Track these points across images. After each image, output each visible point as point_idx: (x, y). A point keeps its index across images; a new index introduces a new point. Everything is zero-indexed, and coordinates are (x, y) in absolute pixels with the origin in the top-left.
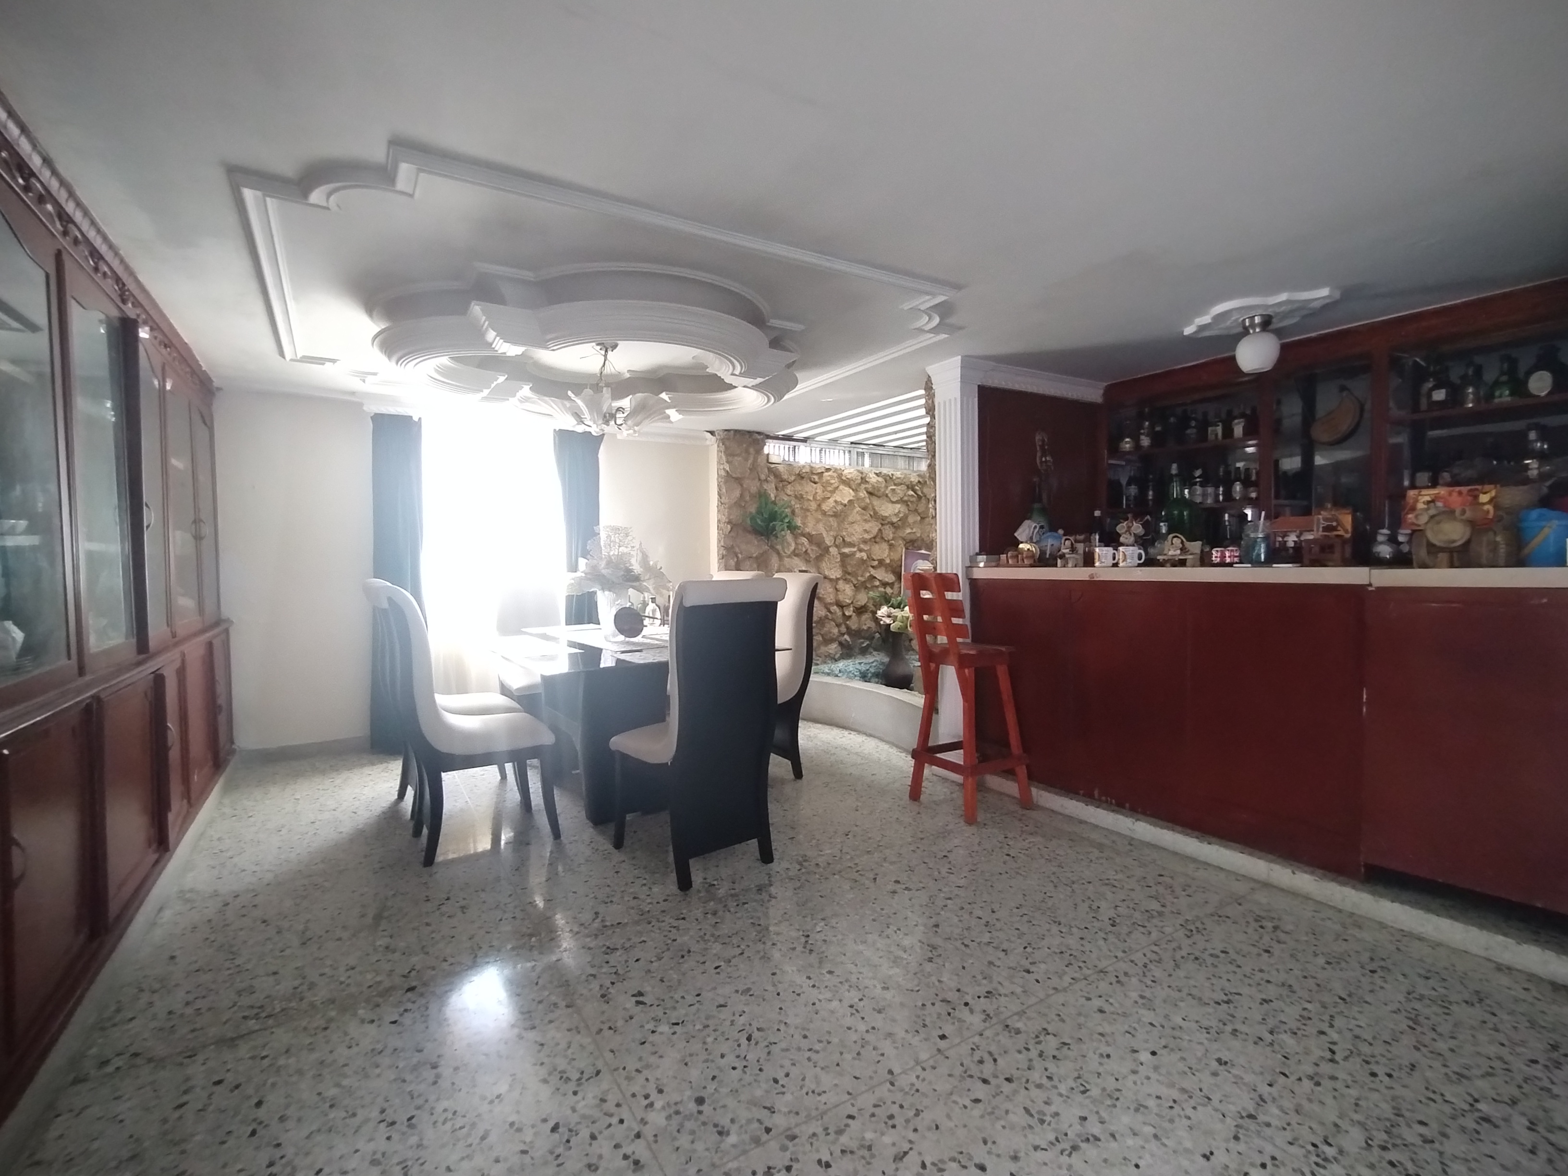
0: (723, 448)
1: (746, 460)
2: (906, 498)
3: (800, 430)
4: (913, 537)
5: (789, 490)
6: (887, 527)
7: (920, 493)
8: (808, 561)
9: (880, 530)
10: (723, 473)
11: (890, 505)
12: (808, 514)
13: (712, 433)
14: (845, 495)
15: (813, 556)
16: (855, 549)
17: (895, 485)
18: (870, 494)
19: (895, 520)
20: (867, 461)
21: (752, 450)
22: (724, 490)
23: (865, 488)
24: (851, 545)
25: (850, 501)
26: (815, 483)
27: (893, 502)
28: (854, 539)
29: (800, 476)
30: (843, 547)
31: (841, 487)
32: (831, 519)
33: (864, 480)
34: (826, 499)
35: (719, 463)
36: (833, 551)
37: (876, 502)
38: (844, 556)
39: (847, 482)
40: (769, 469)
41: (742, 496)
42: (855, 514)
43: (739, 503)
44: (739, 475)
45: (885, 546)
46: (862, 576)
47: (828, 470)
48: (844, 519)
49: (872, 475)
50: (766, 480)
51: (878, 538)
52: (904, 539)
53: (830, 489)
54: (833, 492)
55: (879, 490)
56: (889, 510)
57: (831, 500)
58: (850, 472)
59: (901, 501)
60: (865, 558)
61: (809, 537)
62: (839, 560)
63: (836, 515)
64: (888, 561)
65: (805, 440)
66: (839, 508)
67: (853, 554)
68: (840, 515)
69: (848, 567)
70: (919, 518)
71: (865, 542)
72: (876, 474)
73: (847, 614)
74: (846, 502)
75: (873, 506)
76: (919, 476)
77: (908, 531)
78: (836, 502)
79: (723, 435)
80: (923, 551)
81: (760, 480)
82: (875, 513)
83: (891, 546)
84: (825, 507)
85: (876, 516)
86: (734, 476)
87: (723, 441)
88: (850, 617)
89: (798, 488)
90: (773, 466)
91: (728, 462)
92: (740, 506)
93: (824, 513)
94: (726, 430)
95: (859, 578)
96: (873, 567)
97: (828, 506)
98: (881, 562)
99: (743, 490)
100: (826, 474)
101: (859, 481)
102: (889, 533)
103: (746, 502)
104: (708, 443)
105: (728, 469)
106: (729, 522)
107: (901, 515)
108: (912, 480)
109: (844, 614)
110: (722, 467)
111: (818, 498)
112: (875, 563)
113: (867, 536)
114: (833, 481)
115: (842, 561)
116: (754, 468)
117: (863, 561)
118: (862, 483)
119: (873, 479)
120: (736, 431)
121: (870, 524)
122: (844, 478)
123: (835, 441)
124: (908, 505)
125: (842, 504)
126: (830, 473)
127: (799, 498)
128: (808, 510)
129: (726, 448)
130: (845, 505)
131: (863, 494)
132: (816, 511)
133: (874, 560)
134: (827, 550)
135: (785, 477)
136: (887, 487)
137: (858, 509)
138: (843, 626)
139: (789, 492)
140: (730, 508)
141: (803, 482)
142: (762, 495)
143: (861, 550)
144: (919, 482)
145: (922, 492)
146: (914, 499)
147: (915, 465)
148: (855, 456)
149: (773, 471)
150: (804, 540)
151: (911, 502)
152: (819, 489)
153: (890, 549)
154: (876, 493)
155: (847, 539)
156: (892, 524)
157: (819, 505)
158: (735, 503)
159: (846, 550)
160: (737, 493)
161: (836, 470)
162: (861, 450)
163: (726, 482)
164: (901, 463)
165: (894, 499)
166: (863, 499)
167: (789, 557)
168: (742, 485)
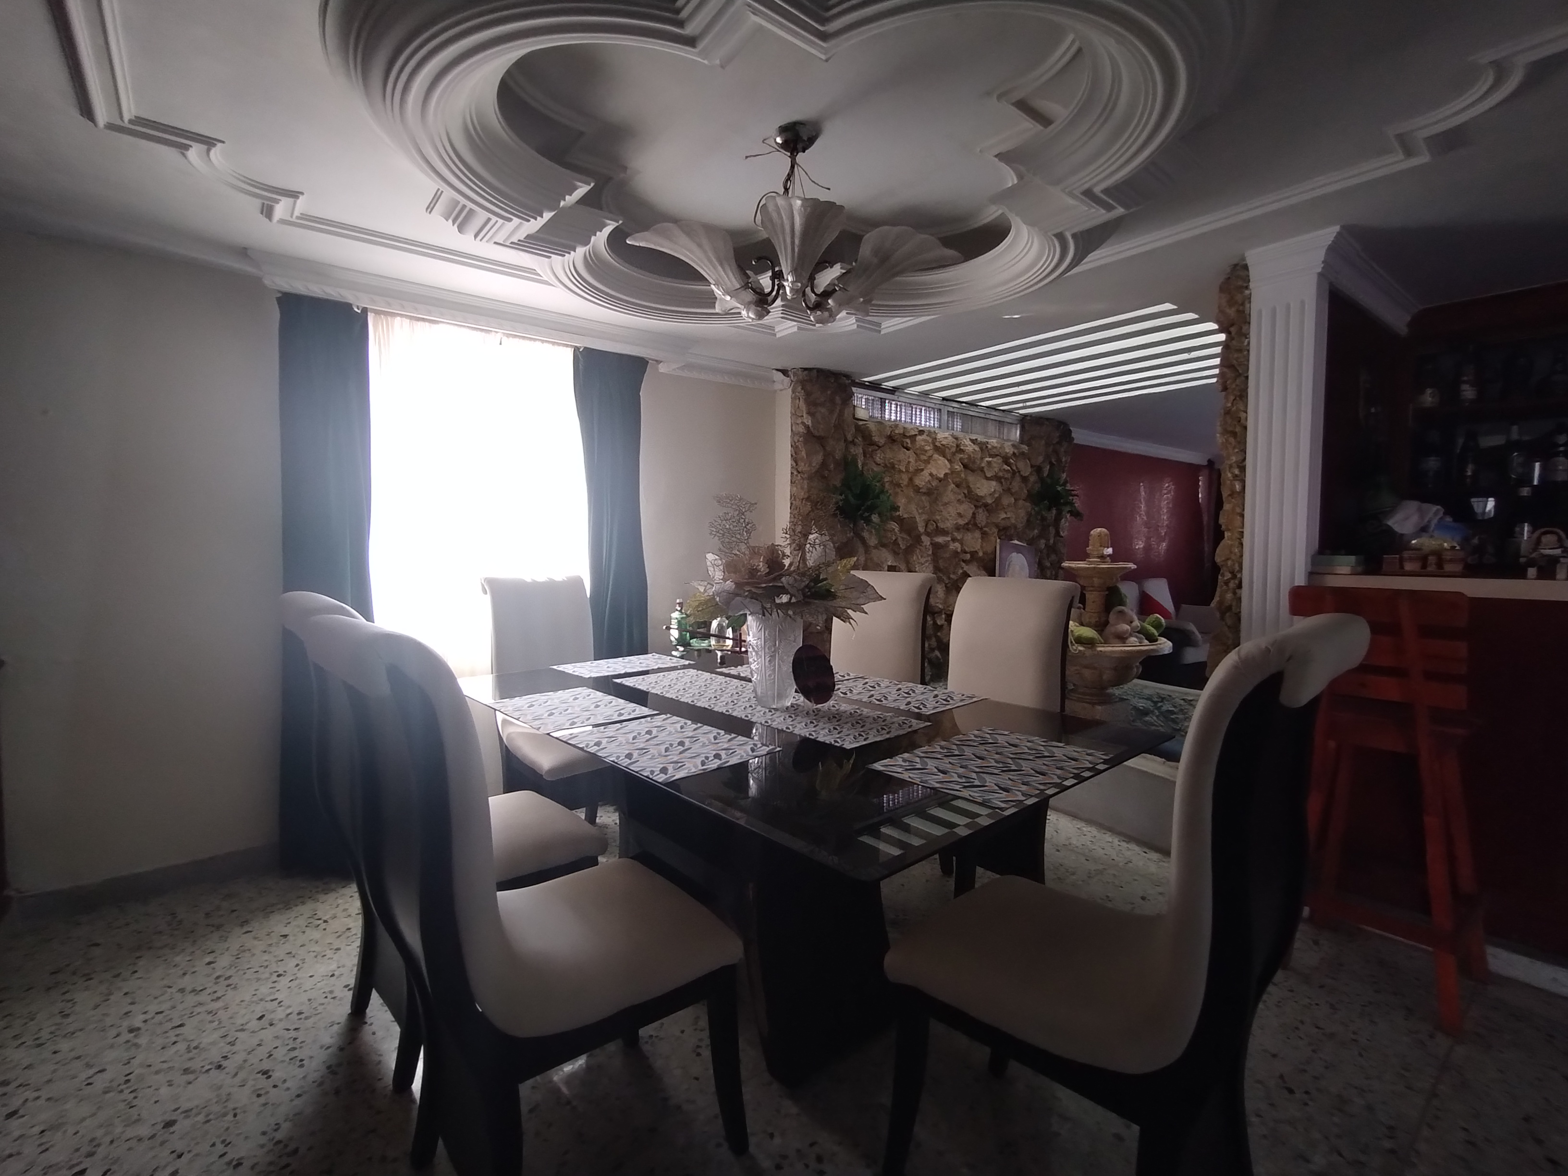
0: (801, 393)
1: (831, 412)
2: (1001, 474)
3: (890, 378)
4: (1007, 523)
5: (879, 457)
6: (980, 510)
7: (1014, 468)
8: (895, 553)
9: (974, 514)
10: (801, 429)
11: (984, 481)
12: (898, 490)
13: (784, 372)
14: (940, 467)
15: (903, 547)
16: (949, 539)
17: (991, 456)
18: (965, 466)
19: (989, 501)
20: (958, 425)
21: (838, 400)
22: (803, 454)
23: (961, 459)
24: (944, 532)
25: (946, 475)
26: (908, 449)
27: (987, 478)
28: (948, 525)
29: (892, 439)
30: (936, 536)
31: (936, 456)
32: (923, 498)
33: (959, 450)
34: (919, 471)
35: (794, 415)
36: (926, 540)
37: (971, 478)
38: (936, 546)
39: (940, 450)
40: (858, 428)
41: (824, 465)
42: (950, 493)
43: (820, 474)
44: (822, 434)
45: (978, 534)
46: (954, 573)
47: (921, 432)
48: (936, 499)
49: (968, 442)
50: (853, 442)
51: (971, 525)
52: (997, 526)
53: (923, 457)
54: (927, 462)
55: (974, 462)
56: (985, 488)
57: (926, 473)
58: (943, 436)
59: (997, 478)
60: (959, 550)
61: (900, 521)
62: (930, 552)
63: (929, 493)
64: (981, 554)
65: (893, 391)
66: (934, 483)
67: (947, 544)
68: (932, 493)
69: (940, 561)
70: (1013, 500)
71: (959, 529)
72: (972, 440)
73: (939, 623)
74: (942, 476)
75: (967, 482)
76: (1013, 446)
77: (1003, 516)
78: (931, 474)
79: (802, 375)
80: (1016, 542)
81: (846, 440)
82: (970, 491)
83: (984, 534)
84: (918, 481)
85: (971, 497)
86: (817, 434)
87: (803, 383)
88: (942, 626)
89: (889, 455)
90: (861, 423)
91: (808, 413)
92: (824, 477)
93: (917, 490)
94: (805, 369)
95: (952, 576)
96: (964, 561)
97: (922, 480)
98: (973, 554)
99: (827, 455)
100: (919, 438)
101: (954, 449)
102: (982, 517)
103: (830, 471)
104: (778, 386)
105: (810, 423)
106: (808, 499)
107: (996, 496)
108: (1008, 451)
109: (935, 623)
110: (799, 421)
111: (911, 469)
112: (968, 556)
113: (961, 522)
114: (927, 448)
115: (934, 554)
116: (839, 426)
117: (956, 554)
118: (956, 452)
119: (970, 447)
120: (820, 371)
121: (964, 506)
122: (937, 444)
123: (926, 394)
124: (1001, 483)
125: (937, 478)
126: (924, 437)
127: (891, 467)
128: (899, 485)
129: (808, 394)
130: (940, 480)
131: (958, 467)
132: (907, 486)
133: (966, 552)
134: (918, 540)
135: (876, 439)
136: (982, 459)
137: (953, 486)
138: (934, 639)
139: (878, 460)
140: (810, 478)
141: (895, 447)
142: (847, 463)
143: (954, 540)
144: (1014, 454)
145: (1017, 468)
146: (1008, 476)
147: (1006, 431)
148: (945, 417)
149: (862, 431)
150: (895, 526)
151: (1006, 479)
152: (910, 456)
153: (982, 538)
154: (971, 466)
155: (941, 525)
156: (986, 505)
157: (911, 480)
158: (817, 472)
159: (940, 540)
160: (818, 458)
161: (930, 433)
162: (951, 409)
163: (806, 442)
164: (992, 428)
165: (989, 475)
166: (959, 473)
167: (876, 547)
168: (823, 447)
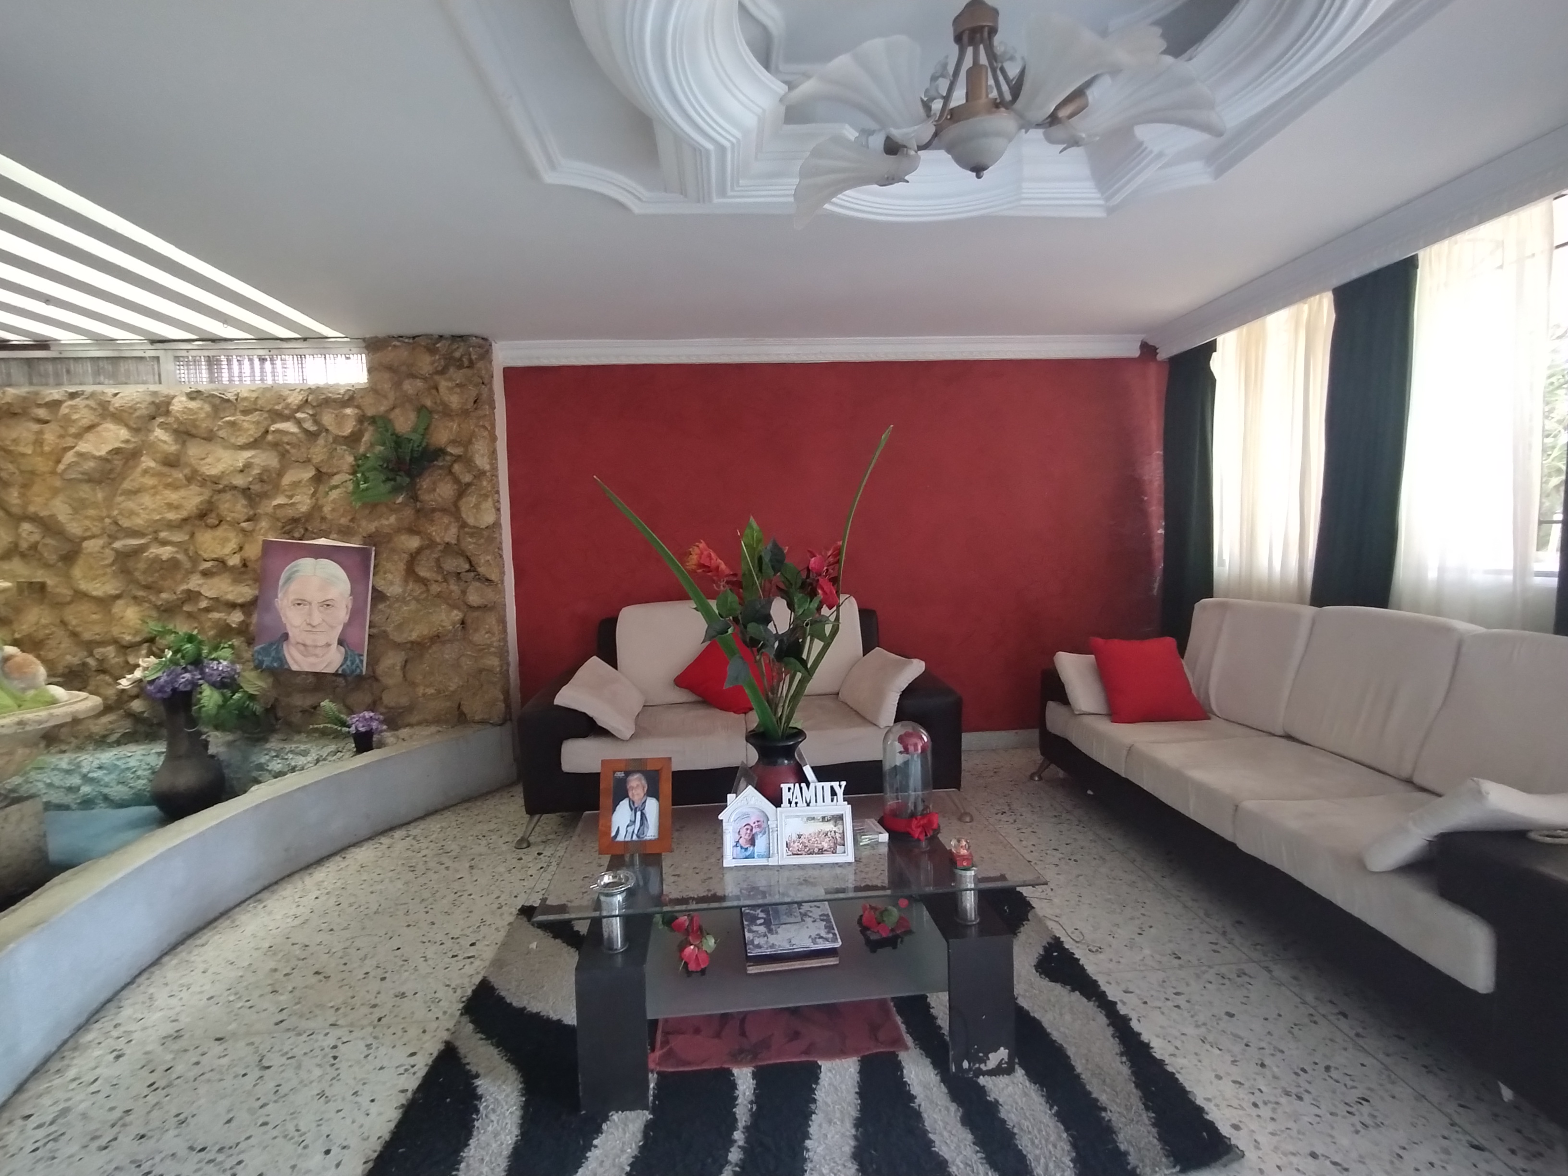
2: (271, 438)
4: (290, 513)
6: (228, 496)
9: (209, 502)
11: (228, 453)
14: (105, 440)
16: (148, 541)
17: (240, 413)
18: (179, 434)
19: (245, 481)
23: (165, 424)
24: (135, 533)
26: (40, 422)
27: (235, 447)
28: (143, 521)
30: (120, 538)
31: (99, 425)
32: (84, 487)
33: (162, 409)
34: (60, 450)
36: (93, 545)
37: (194, 451)
38: (122, 554)
42: (142, 476)
49: (179, 398)
51: (205, 519)
53: (73, 430)
54: (79, 436)
55: (201, 426)
56: (226, 462)
63: (89, 479)
64: (237, 562)
66: (97, 465)
67: (142, 549)
68: (100, 478)
69: (137, 574)
70: (311, 474)
71: (171, 526)
72: (193, 395)
74: (115, 453)
75: (188, 458)
77: (280, 501)
78: (89, 454)
82: (195, 472)
83: (240, 532)
85: (195, 476)
95: (166, 595)
96: (198, 573)
98: (220, 564)
100: (67, 403)
101: (147, 412)
102: (233, 507)
107: (261, 471)
108: (289, 400)
111: (47, 449)
112: (207, 566)
113: (172, 516)
115: (119, 563)
117: (173, 565)
118: (155, 414)
121: (183, 493)
124: (279, 451)
126: (77, 401)
130: (105, 460)
136: (218, 419)
137: (150, 464)
143: (163, 543)
146: (294, 439)
151: (292, 444)
154: (194, 431)
156: (239, 489)
157: (57, 463)
159: (123, 543)
165: (241, 441)
166: (160, 445)
